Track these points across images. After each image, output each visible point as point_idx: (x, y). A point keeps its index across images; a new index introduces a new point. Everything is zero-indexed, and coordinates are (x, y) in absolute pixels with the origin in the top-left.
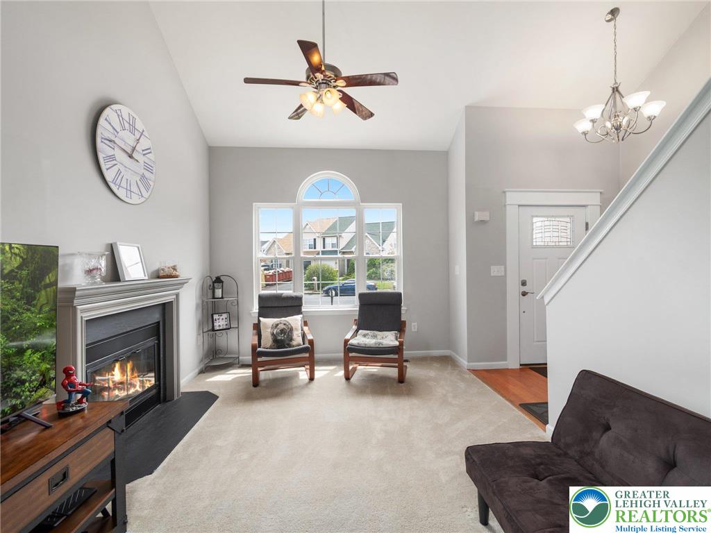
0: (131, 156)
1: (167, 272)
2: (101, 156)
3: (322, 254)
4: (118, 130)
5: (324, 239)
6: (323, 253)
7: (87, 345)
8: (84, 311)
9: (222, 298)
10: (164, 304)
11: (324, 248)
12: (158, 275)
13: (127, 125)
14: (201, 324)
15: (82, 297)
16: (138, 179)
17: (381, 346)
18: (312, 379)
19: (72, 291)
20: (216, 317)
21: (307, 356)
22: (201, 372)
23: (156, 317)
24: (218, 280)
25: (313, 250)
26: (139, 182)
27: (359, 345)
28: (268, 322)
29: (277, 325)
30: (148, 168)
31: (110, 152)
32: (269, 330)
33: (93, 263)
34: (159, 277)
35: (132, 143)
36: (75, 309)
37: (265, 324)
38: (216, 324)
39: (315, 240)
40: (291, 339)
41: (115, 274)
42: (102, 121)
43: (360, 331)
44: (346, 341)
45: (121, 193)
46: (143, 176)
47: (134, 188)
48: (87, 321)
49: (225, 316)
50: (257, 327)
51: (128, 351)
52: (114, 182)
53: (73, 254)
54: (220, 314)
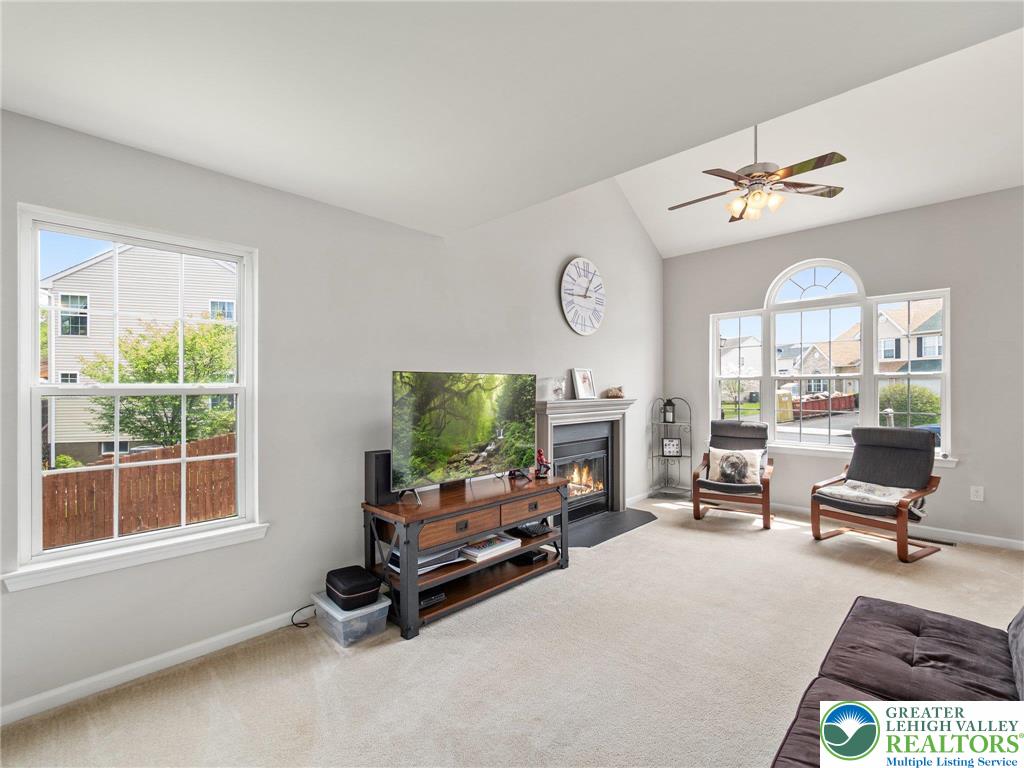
0: (585, 297)
1: (614, 393)
2: (564, 303)
3: (913, 369)
4: (575, 278)
5: (920, 341)
6: (916, 365)
7: (555, 445)
8: (553, 419)
9: (673, 422)
10: (612, 422)
11: (920, 354)
12: (607, 395)
13: (582, 273)
14: (651, 448)
15: (552, 408)
16: (590, 313)
17: (866, 501)
18: (767, 527)
19: (545, 403)
20: (666, 442)
21: (760, 497)
22: (651, 497)
23: (605, 432)
24: (669, 403)
25: (894, 360)
26: (592, 317)
27: (831, 496)
28: (718, 453)
29: (729, 457)
30: (599, 302)
31: (570, 298)
32: (718, 462)
33: (557, 385)
34: (608, 397)
35: (586, 286)
36: (547, 416)
37: (714, 454)
38: (667, 451)
39: (898, 341)
40: (744, 476)
41: (572, 394)
42: (565, 277)
43: (849, 481)
44: (815, 489)
45: (577, 328)
46: (595, 310)
47: (588, 323)
48: (555, 427)
49: (676, 442)
50: (707, 457)
51: (582, 457)
52: (573, 321)
53: (547, 379)
54: (671, 439)
